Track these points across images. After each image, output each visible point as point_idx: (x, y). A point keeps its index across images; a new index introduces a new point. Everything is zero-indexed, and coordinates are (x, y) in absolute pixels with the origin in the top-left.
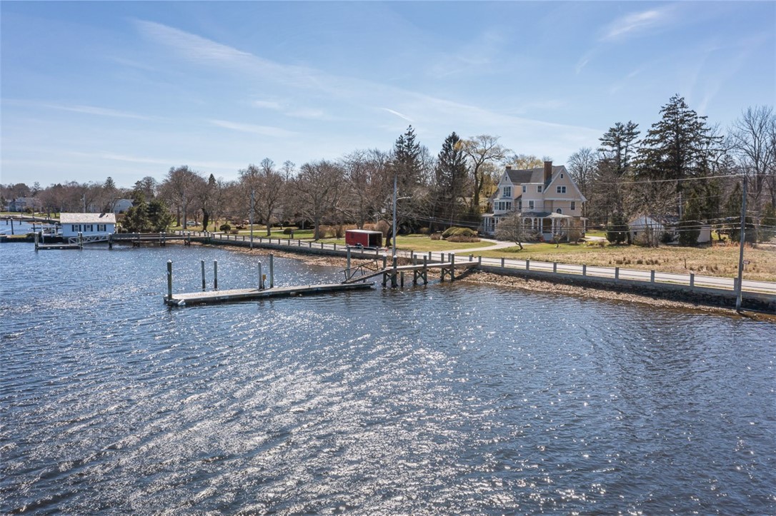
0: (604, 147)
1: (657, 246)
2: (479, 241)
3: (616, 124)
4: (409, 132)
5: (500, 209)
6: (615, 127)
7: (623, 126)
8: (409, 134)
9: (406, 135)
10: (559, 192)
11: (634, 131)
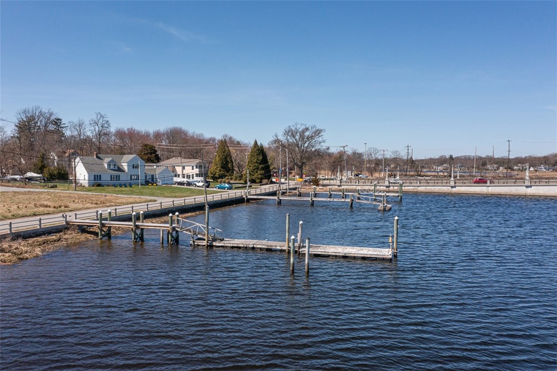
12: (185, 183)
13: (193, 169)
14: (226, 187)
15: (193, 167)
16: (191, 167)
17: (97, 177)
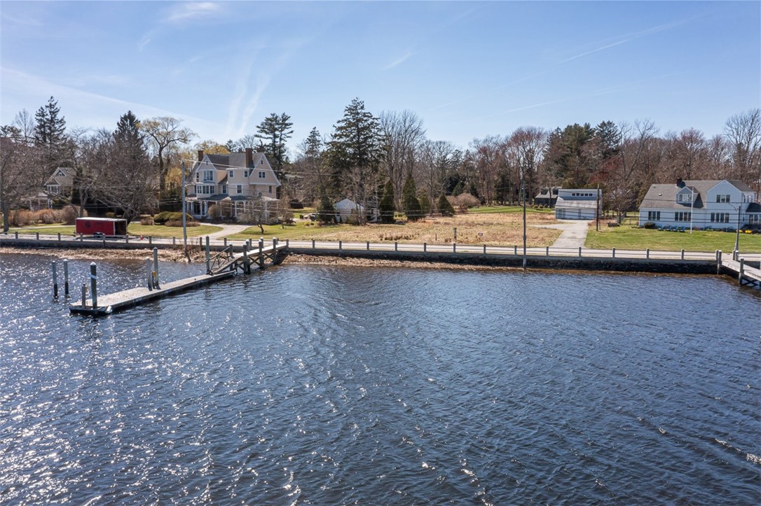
0: (260, 134)
1: (365, 224)
2: (199, 225)
3: (271, 114)
4: (51, 105)
5: (204, 193)
6: (270, 117)
7: (277, 117)
8: (51, 106)
9: (47, 107)
10: (260, 176)
11: (287, 122)
17: (654, 215)
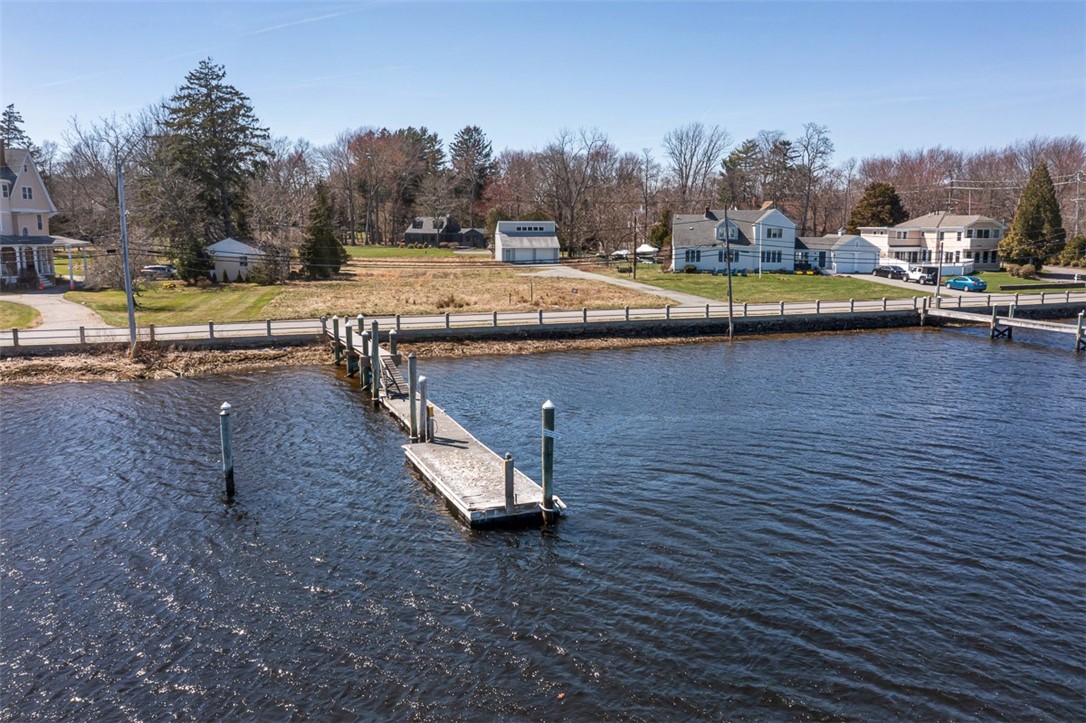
10: (25, 196)
12: (888, 272)
13: (959, 239)
14: (966, 285)
15: (959, 234)
16: (956, 234)
17: (693, 255)
